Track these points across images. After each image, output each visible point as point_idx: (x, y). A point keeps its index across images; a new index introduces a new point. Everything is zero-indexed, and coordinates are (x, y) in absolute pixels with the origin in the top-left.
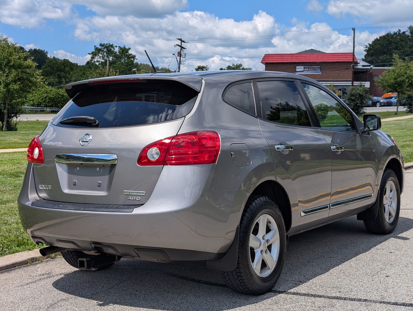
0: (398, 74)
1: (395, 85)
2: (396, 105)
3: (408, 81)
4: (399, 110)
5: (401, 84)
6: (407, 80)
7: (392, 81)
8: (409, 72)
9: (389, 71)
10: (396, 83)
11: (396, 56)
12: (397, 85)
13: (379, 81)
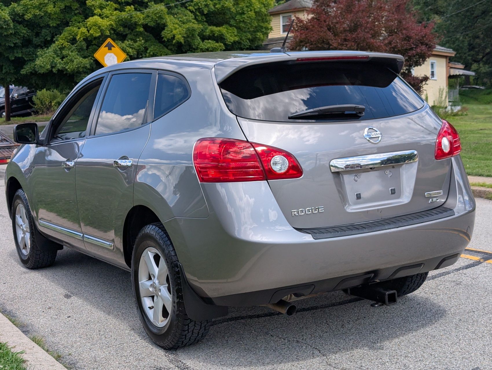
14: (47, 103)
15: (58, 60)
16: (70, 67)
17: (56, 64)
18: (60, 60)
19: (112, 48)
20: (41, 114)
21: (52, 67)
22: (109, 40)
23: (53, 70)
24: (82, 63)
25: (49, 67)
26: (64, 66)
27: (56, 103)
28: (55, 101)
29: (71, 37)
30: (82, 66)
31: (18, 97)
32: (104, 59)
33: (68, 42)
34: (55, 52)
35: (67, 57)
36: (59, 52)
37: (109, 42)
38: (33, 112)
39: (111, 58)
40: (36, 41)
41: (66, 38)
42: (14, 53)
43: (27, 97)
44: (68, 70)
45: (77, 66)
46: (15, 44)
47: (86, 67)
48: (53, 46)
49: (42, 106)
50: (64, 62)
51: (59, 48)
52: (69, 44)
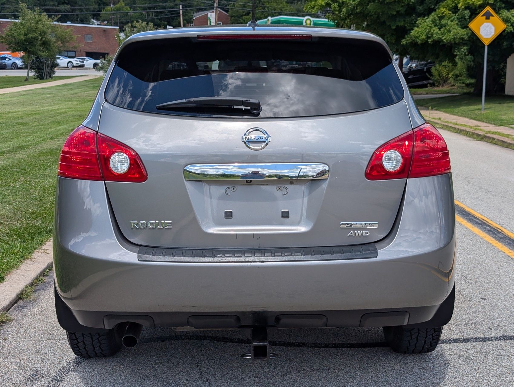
0: (28, 29)
1: (25, 43)
2: (11, 68)
3: (41, 39)
4: (30, 75)
5: (32, 42)
6: (40, 37)
7: (22, 37)
8: (41, 27)
9: (15, 24)
10: (26, 40)
11: (23, 5)
12: (27, 43)
13: (4, 36)
14: (444, 75)
15: (435, 30)
16: (447, 38)
17: (432, 34)
18: (438, 30)
19: (491, 17)
20: (437, 86)
21: (428, 38)
22: (488, 9)
23: (429, 40)
24: (458, 33)
25: (424, 37)
26: (441, 37)
27: (453, 75)
28: (452, 73)
29: (453, 5)
30: (458, 37)
31: (416, 67)
32: (479, 29)
33: (449, 10)
34: (433, 22)
35: (445, 26)
36: (438, 21)
37: (488, 10)
38: (430, 83)
39: (488, 29)
40: (420, 8)
41: (448, 6)
42: (395, 21)
43: (425, 68)
44: (445, 41)
45: (453, 37)
46: (398, 12)
47: (462, 39)
48: (433, 16)
49: (439, 78)
50: (441, 33)
51: (439, 17)
52: (450, 12)
